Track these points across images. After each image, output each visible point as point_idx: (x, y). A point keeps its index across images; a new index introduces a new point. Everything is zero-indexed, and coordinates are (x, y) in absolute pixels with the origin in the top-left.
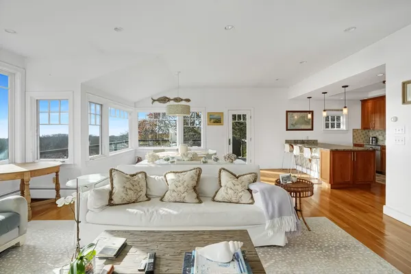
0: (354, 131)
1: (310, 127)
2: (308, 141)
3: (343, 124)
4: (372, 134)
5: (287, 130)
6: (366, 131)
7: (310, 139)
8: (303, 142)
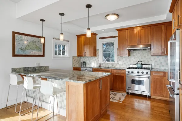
0: (74, 57)
1: (41, 54)
2: (40, 67)
3: (67, 52)
4: (82, 60)
5: (14, 55)
6: (79, 57)
7: (41, 65)
8: (34, 70)
